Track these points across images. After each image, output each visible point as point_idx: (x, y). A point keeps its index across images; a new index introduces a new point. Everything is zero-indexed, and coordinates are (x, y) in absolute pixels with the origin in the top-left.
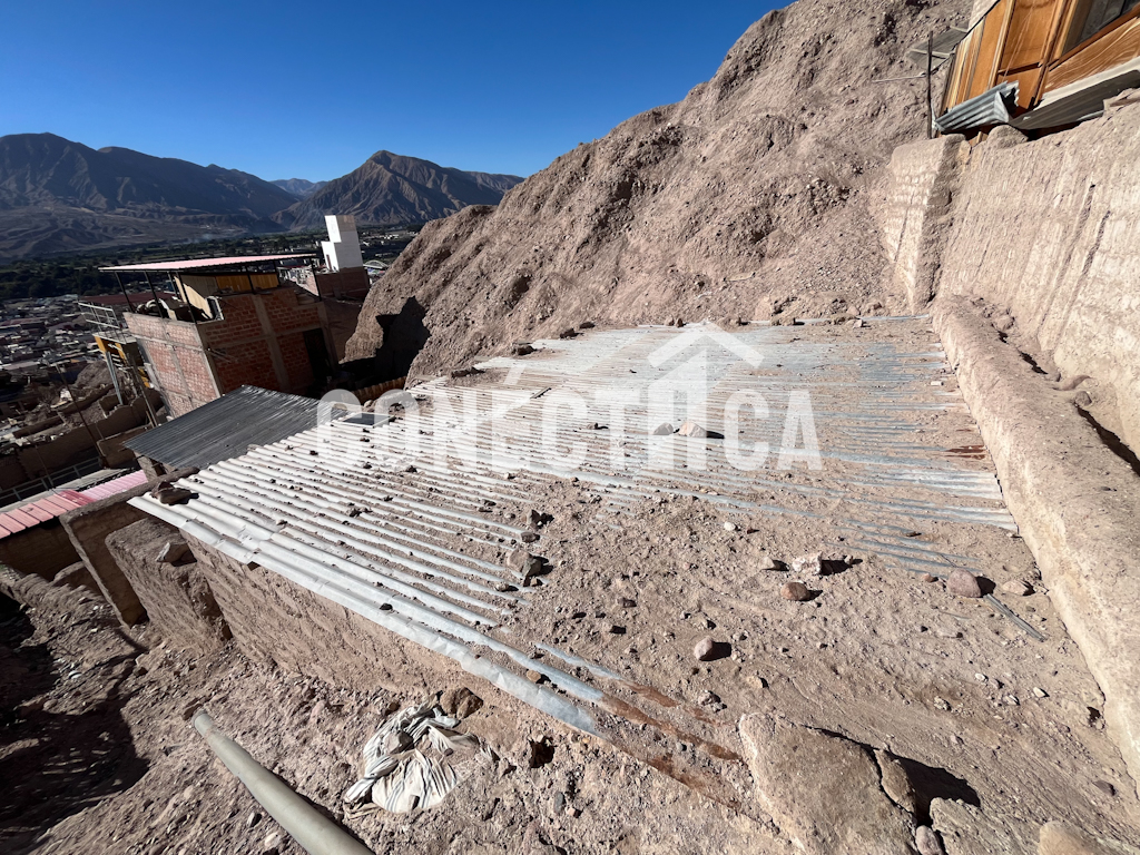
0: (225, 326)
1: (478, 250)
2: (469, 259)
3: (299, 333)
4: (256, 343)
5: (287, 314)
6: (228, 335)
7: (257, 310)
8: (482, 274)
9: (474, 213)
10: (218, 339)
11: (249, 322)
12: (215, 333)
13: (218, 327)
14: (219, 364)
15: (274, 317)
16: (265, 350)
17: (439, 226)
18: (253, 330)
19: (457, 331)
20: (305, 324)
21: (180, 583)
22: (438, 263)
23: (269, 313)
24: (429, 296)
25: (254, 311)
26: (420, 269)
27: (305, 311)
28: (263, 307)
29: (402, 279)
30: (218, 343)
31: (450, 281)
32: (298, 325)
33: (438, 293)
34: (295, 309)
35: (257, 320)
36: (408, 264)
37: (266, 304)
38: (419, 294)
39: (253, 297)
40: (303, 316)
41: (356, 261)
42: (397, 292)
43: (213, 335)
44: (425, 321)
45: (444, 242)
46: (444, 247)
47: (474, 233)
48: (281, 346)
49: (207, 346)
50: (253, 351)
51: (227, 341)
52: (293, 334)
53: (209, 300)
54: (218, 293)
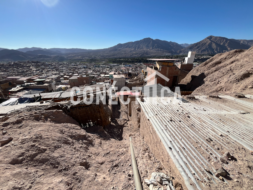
0: (160, 72)
1: (232, 62)
7: (167, 70)
8: (231, 70)
9: (236, 52)
17: (221, 55)
19: (214, 84)
20: (175, 74)
21: (137, 114)
23: (169, 71)
24: (209, 73)
26: (209, 66)
27: (176, 71)
29: (203, 68)
31: (217, 70)
32: (173, 74)
33: (212, 73)
34: (174, 71)
35: (166, 72)
36: (205, 64)
37: (169, 69)
38: (206, 72)
39: (167, 67)
41: (191, 62)
42: (200, 71)
44: (204, 79)
45: (221, 59)
47: (233, 58)
52: (172, 76)
53: (160, 67)
54: (162, 65)
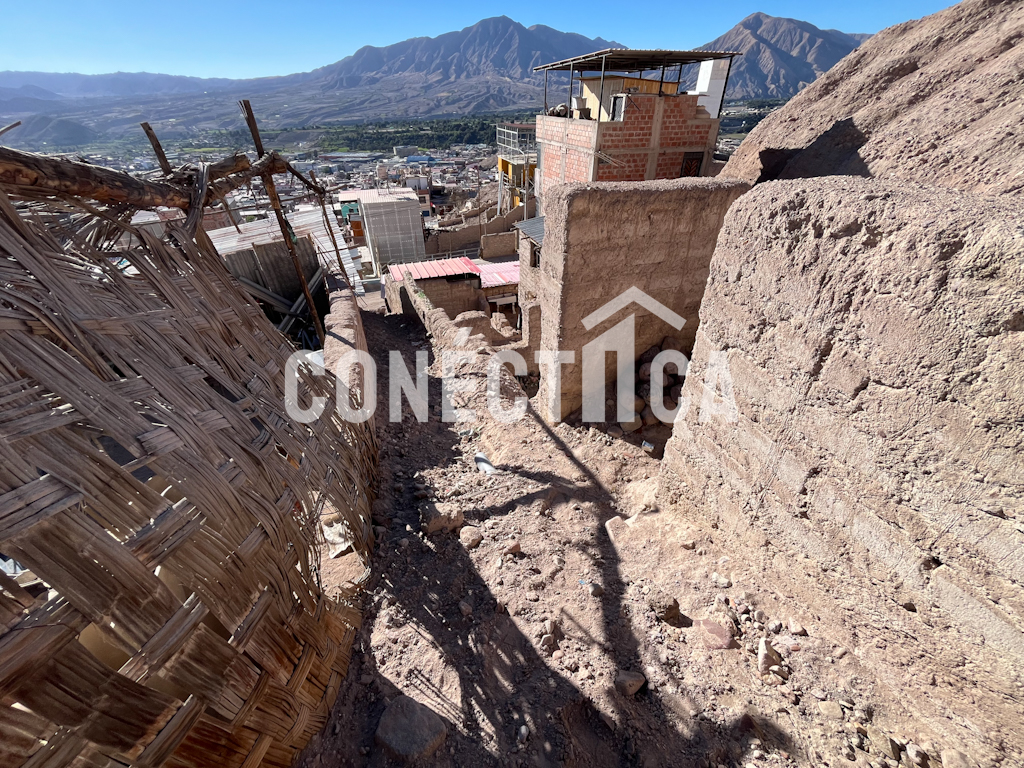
0: (621, 129)
2: (981, 60)
3: (680, 154)
4: (639, 155)
5: (680, 127)
6: (619, 141)
7: (655, 117)
10: (610, 143)
11: (642, 129)
12: (611, 135)
13: (615, 129)
14: (601, 171)
15: (667, 128)
16: (644, 166)
18: (641, 140)
20: (691, 144)
22: (890, 81)
23: (664, 123)
24: (880, 117)
25: (651, 117)
26: (851, 93)
27: (697, 127)
28: (661, 114)
30: (609, 147)
32: (684, 144)
33: (898, 113)
34: (690, 123)
35: (650, 128)
37: (665, 111)
38: (859, 117)
39: (658, 98)
40: (693, 133)
43: (607, 138)
45: (912, 50)
46: (909, 59)
48: (659, 165)
49: (599, 148)
50: (632, 165)
51: (617, 147)
52: (675, 154)
53: (616, 98)
54: (628, 91)
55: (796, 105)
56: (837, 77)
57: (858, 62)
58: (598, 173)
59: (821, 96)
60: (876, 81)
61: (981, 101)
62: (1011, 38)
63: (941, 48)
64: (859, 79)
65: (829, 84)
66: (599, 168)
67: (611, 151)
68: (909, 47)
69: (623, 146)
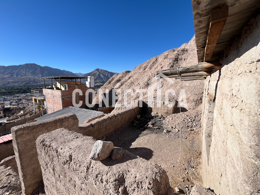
2: (127, 80)
5: (82, 90)
8: (132, 83)
9: (126, 72)
13: (66, 92)
22: (118, 82)
26: (113, 83)
31: (122, 85)
39: (76, 85)
41: (93, 86)
42: (107, 88)
43: (64, 94)
46: (119, 79)
47: (127, 76)
49: (62, 96)
51: (67, 95)
53: (65, 85)
54: (68, 84)
55: (105, 85)
56: (110, 81)
57: (113, 79)
58: (63, 101)
59: (109, 84)
60: (116, 82)
61: (129, 86)
62: (129, 77)
63: (123, 78)
64: (113, 81)
65: (109, 82)
66: (63, 100)
67: (65, 96)
68: (119, 77)
69: (69, 95)
